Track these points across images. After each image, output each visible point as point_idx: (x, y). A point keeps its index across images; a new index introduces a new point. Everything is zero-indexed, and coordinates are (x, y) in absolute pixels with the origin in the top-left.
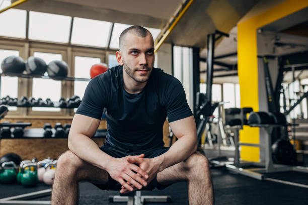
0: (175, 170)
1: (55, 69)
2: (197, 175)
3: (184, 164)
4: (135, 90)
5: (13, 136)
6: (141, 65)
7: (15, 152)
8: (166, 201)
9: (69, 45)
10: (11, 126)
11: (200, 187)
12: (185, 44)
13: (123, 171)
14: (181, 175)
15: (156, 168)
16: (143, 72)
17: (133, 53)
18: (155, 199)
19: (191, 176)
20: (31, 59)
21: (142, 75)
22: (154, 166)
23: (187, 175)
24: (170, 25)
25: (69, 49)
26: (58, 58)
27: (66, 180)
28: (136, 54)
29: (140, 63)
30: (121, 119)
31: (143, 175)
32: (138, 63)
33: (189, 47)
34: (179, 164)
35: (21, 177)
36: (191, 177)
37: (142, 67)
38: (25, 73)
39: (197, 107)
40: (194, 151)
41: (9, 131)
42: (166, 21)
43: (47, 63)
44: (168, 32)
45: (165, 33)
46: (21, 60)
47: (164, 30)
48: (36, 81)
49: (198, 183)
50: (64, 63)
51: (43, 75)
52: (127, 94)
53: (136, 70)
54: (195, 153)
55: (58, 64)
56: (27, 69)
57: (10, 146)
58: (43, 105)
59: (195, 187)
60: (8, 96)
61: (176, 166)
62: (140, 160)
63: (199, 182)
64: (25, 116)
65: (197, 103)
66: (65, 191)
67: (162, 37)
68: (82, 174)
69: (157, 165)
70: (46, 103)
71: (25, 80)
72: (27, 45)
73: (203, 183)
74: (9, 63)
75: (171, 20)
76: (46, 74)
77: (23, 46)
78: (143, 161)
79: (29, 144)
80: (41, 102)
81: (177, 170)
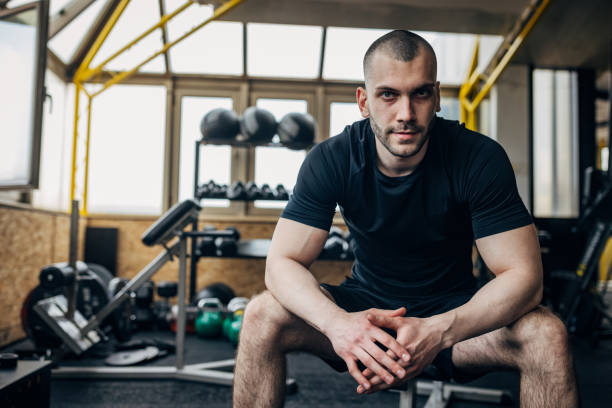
0: (489, 344)
1: (291, 128)
2: (537, 361)
3: (508, 332)
4: (400, 170)
5: (219, 253)
6: (400, 121)
7: (225, 280)
8: (498, 401)
9: (320, 81)
10: (215, 237)
11: (545, 389)
12: (561, 63)
13: (357, 341)
14: (504, 356)
15: (434, 340)
16: (406, 137)
17: (384, 96)
18: (474, 394)
19: (525, 361)
20: (250, 112)
21: (403, 142)
22: (431, 334)
23: (515, 359)
24: (524, 24)
25: (320, 90)
26: (300, 107)
27: (260, 350)
28: (391, 97)
29: (398, 117)
30: (372, 230)
31: (398, 354)
32: (394, 116)
33: (570, 69)
34: (498, 331)
35: (229, 327)
36: (523, 364)
37: (403, 126)
38: (240, 138)
39: (585, 202)
40: (532, 305)
41: (212, 244)
42: (515, 17)
43: (278, 118)
44: (518, 41)
45: (512, 43)
46: (234, 115)
47: (510, 38)
48: (261, 152)
49: (541, 379)
50: (310, 119)
51: (271, 141)
52: (381, 178)
53: (390, 131)
54: (536, 310)
55: (297, 119)
56: (243, 131)
57: (216, 270)
58: (270, 197)
59: (534, 388)
60: (212, 182)
61: (491, 336)
62: (398, 321)
63: (542, 376)
64: (241, 217)
65: (587, 191)
66: (257, 371)
67: (506, 51)
68: (291, 338)
69: (438, 332)
70: (275, 193)
71: (243, 151)
72: (245, 87)
73: (553, 380)
74: (213, 122)
75: (526, 13)
76: (276, 139)
77: (237, 89)
78: (404, 323)
79: (249, 268)
80: (267, 191)
81: (494, 345)
